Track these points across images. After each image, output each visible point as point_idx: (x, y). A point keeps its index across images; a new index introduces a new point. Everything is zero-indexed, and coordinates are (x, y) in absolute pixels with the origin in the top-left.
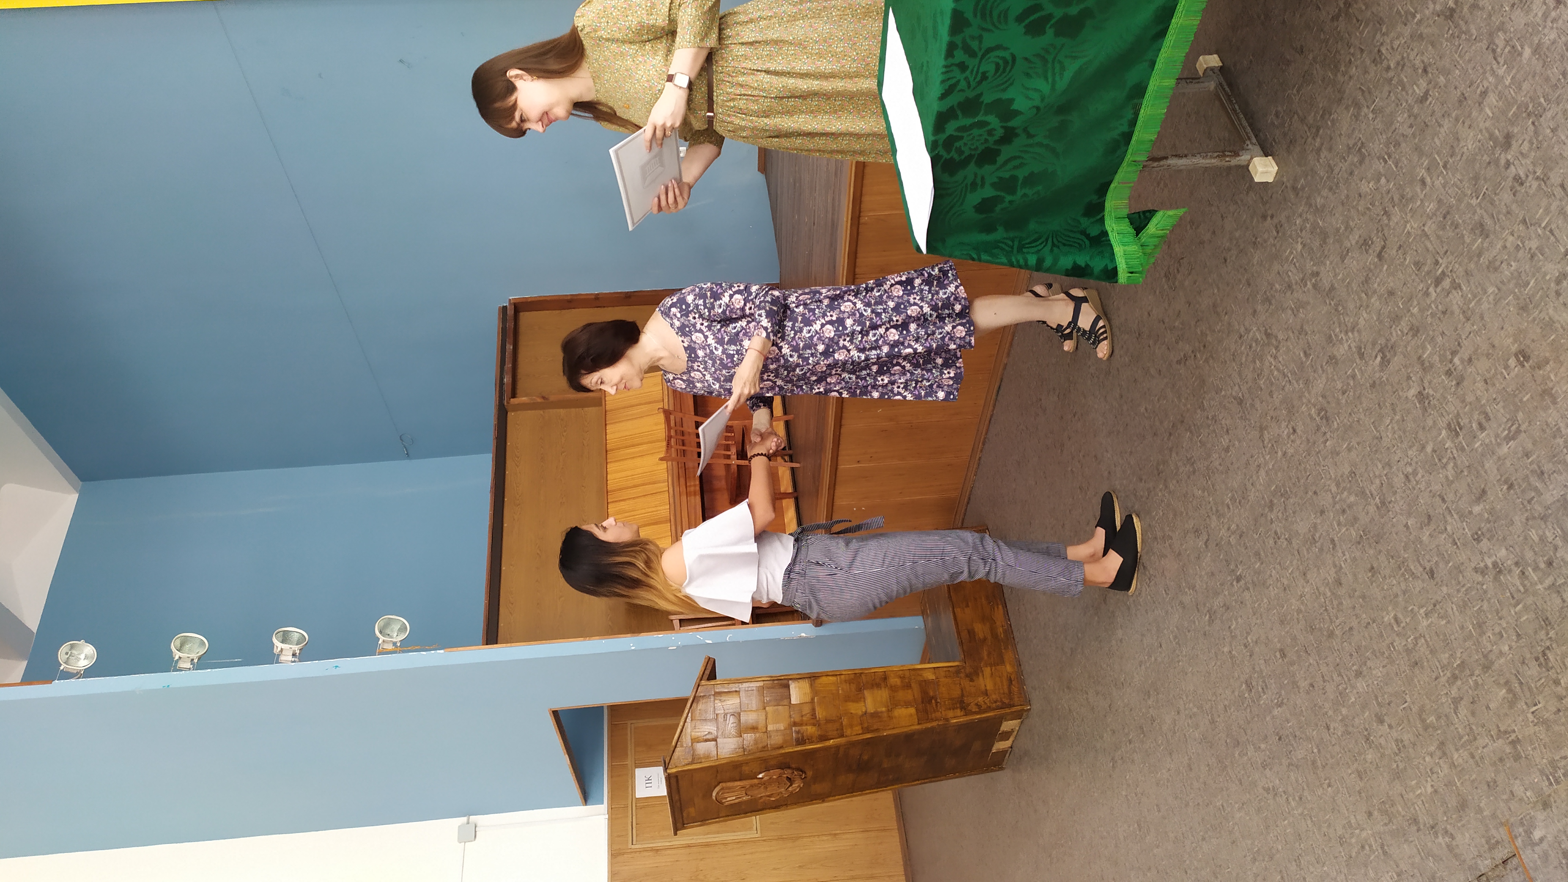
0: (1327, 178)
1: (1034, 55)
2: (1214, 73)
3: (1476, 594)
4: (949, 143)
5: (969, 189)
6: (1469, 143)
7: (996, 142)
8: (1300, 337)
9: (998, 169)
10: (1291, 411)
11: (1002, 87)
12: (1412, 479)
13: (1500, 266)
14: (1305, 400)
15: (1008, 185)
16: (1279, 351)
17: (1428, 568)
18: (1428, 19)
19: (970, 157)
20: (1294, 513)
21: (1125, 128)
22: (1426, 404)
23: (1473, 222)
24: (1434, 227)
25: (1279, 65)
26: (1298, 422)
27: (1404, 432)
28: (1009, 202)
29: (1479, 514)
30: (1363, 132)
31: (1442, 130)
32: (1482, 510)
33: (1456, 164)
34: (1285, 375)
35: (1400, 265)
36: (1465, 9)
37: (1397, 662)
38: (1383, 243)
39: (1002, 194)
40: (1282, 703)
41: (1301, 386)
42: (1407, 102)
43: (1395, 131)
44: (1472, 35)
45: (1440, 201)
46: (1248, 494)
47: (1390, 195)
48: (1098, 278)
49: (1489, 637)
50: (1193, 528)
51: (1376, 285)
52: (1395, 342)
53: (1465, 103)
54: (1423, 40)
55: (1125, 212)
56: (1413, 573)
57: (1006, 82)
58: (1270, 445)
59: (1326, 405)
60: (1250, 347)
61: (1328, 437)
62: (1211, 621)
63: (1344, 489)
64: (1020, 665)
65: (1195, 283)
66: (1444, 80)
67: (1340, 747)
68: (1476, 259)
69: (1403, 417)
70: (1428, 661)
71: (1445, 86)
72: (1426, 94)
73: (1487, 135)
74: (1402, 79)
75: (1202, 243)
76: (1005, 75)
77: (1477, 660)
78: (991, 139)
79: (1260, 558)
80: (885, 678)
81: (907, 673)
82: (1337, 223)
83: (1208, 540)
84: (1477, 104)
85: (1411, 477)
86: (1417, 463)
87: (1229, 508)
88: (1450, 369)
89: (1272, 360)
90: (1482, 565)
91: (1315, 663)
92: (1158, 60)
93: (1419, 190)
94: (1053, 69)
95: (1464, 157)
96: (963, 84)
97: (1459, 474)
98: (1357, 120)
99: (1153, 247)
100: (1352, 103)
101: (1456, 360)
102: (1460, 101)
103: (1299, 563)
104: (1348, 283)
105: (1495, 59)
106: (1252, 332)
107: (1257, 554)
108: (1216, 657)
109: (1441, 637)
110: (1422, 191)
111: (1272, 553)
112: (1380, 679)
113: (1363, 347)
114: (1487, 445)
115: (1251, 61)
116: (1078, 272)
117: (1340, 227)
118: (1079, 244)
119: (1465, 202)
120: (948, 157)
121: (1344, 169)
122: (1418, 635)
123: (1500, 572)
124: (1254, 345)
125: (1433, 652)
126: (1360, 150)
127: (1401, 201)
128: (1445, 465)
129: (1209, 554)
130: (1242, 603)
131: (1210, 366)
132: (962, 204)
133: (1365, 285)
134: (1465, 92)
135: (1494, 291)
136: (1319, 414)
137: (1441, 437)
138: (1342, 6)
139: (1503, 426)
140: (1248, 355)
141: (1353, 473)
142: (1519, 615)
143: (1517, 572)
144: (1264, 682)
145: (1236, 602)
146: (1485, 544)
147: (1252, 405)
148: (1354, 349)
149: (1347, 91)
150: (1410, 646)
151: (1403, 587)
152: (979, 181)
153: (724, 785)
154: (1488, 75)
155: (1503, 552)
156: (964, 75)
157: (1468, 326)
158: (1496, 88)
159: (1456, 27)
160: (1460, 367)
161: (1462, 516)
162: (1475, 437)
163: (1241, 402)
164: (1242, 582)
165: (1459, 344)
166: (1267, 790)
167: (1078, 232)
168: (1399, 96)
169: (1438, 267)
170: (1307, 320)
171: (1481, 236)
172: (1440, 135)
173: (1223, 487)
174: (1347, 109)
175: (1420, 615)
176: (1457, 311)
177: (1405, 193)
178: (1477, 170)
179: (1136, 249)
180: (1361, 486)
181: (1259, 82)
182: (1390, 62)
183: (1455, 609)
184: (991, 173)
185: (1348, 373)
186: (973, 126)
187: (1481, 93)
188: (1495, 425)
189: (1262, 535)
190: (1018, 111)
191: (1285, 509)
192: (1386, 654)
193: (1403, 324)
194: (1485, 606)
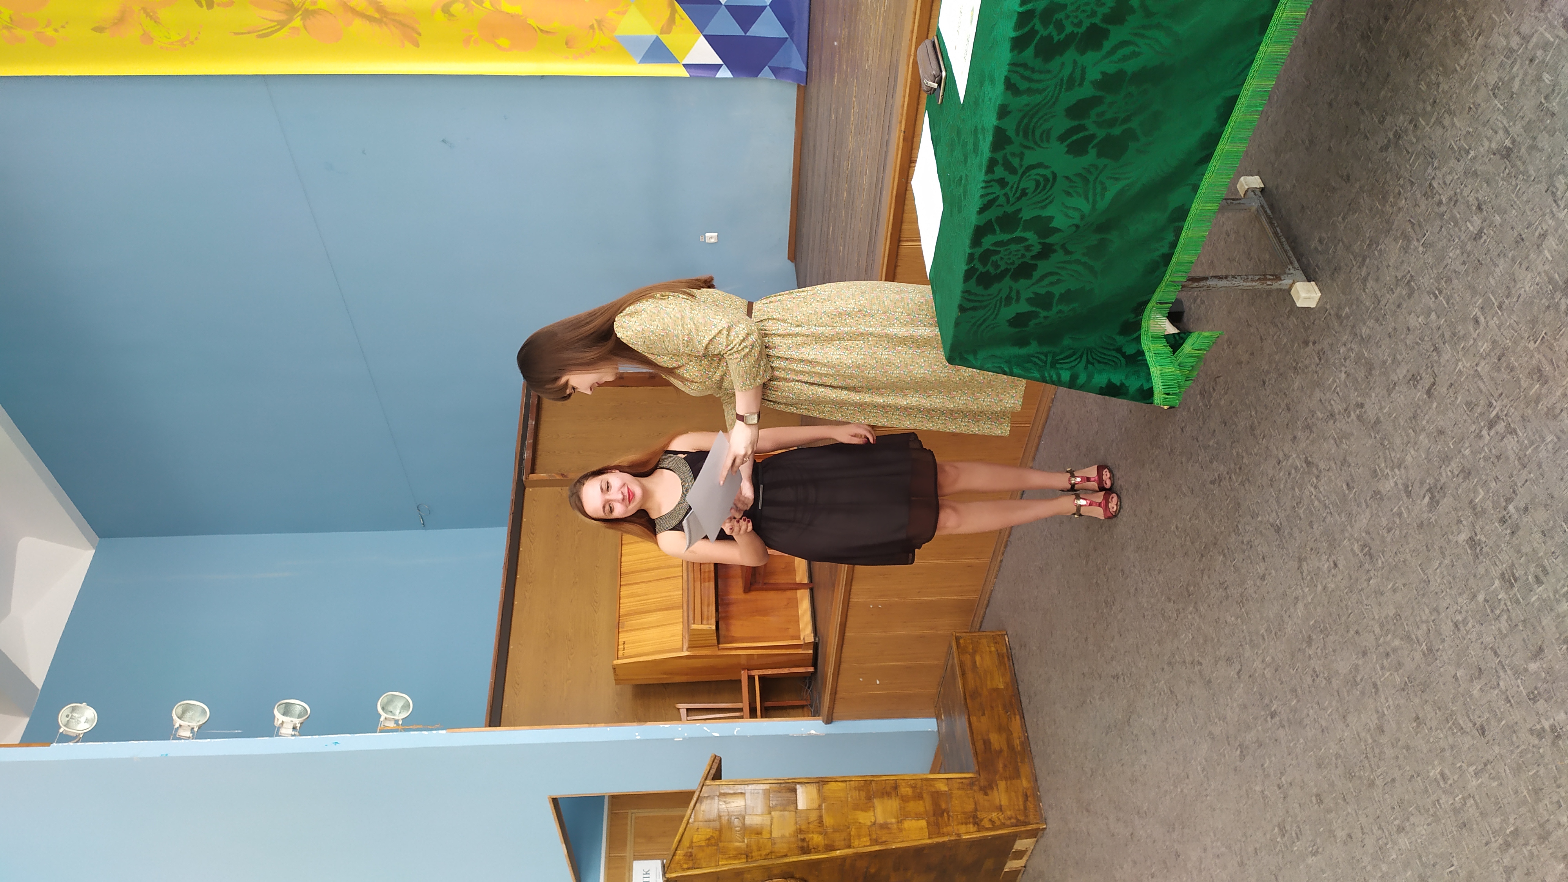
0: (1374, 308)
1: (1076, 175)
2: (1255, 195)
3: (1532, 757)
4: (985, 257)
5: (1003, 302)
6: (1527, 285)
7: (1033, 257)
8: (1343, 468)
9: (1034, 284)
10: (1333, 544)
11: (1040, 205)
12: (1462, 628)
13: (1560, 414)
14: (1347, 535)
15: (1044, 301)
16: (1320, 480)
17: (1478, 725)
18: (1483, 156)
19: (1007, 270)
20: (1334, 651)
21: (1165, 250)
22: (1479, 549)
23: (1531, 367)
24: (1487, 368)
25: (1324, 191)
26: (1339, 556)
27: (1454, 578)
28: (1045, 318)
29: (1535, 673)
30: (1412, 265)
31: (1497, 270)
32: (1539, 668)
33: (1512, 305)
34: (1326, 507)
35: (1450, 404)
36: (1523, 150)
37: (1443, 821)
38: (1432, 380)
39: (1038, 310)
40: (1317, 851)
41: (1343, 519)
42: (1459, 238)
43: (1446, 266)
44: (1529, 176)
45: (1494, 342)
46: (1285, 626)
47: (1440, 332)
48: (1133, 399)
49: (1546, 805)
50: (1224, 656)
51: (1424, 422)
52: (1444, 484)
53: (1522, 244)
54: (1477, 177)
55: (1163, 331)
56: (1462, 728)
57: (1047, 199)
58: (1309, 578)
59: (1370, 542)
60: (1289, 474)
61: (1372, 574)
62: (1243, 756)
63: (1389, 631)
64: (1036, 780)
65: (1231, 403)
66: (1500, 220)
68: (1533, 404)
69: (1452, 561)
70: (1478, 824)
71: (1500, 225)
72: (1481, 231)
73: (1545, 278)
74: (1456, 216)
75: (1240, 363)
76: (1044, 193)
77: (1532, 829)
78: (1029, 255)
79: (1296, 695)
80: (896, 786)
81: (919, 783)
82: (1383, 354)
83: (1240, 670)
84: (1535, 247)
85: (1461, 626)
86: (1467, 612)
87: (1264, 639)
88: (1504, 517)
89: (1312, 489)
90: (1538, 727)
91: (1353, 812)
92: (1202, 185)
93: (1472, 329)
94: (1095, 189)
95: (1521, 299)
96: (1002, 200)
97: (1513, 627)
98: (1406, 252)
99: (1190, 368)
100: (1402, 233)
101: (1511, 508)
102: (1517, 242)
103: (1339, 705)
104: (1395, 417)
105: (1555, 201)
106: (1291, 458)
107: (1294, 690)
108: (1248, 795)
109: (1493, 799)
110: (1475, 330)
111: (1310, 692)
113: (1410, 485)
114: (1544, 600)
115: (1294, 186)
116: (1112, 391)
117: (1387, 360)
118: (1114, 361)
119: (1522, 345)
120: (984, 270)
121: (1391, 301)
122: (1467, 794)
123: (1558, 737)
124: (1293, 471)
125: (1484, 815)
126: (1409, 282)
127: (1453, 339)
128: (1499, 616)
129: (1242, 685)
130: (1276, 740)
131: (1245, 489)
132: (995, 318)
133: (1413, 421)
134: (1522, 233)
135: (1552, 440)
136: (1362, 550)
137: (1494, 586)
138: (1391, 136)
139: (1562, 582)
140: (1286, 481)
141: (1398, 616)
144: (1298, 827)
145: (1270, 739)
146: (1541, 705)
147: (1291, 534)
148: (1400, 486)
149: (1396, 223)
150: (1458, 805)
151: (1451, 740)
152: (1013, 295)
154: (1547, 218)
155: (1562, 716)
156: (1003, 192)
157: (1524, 474)
158: (1556, 232)
159: (1513, 167)
160: (1516, 516)
161: (1516, 673)
162: (1531, 591)
163: (1278, 530)
164: (1277, 719)
165: (1514, 492)
167: (1114, 350)
168: (1451, 232)
169: (1492, 409)
170: (1351, 452)
171: (1538, 381)
172: (1495, 275)
173: (1258, 616)
174: (1396, 240)
175: (1469, 773)
176: (1512, 457)
177: (1457, 331)
178: (1535, 313)
179: (1172, 369)
180: (1407, 630)
181: (1303, 207)
182: (1442, 197)
183: (1508, 771)
184: (1026, 288)
185: (1394, 510)
186: (1009, 242)
187: (1540, 235)
188: (1554, 580)
189: (1299, 670)
190: (1056, 228)
191: (1325, 647)
192: (1432, 811)
193: (1453, 465)
194: (1542, 771)
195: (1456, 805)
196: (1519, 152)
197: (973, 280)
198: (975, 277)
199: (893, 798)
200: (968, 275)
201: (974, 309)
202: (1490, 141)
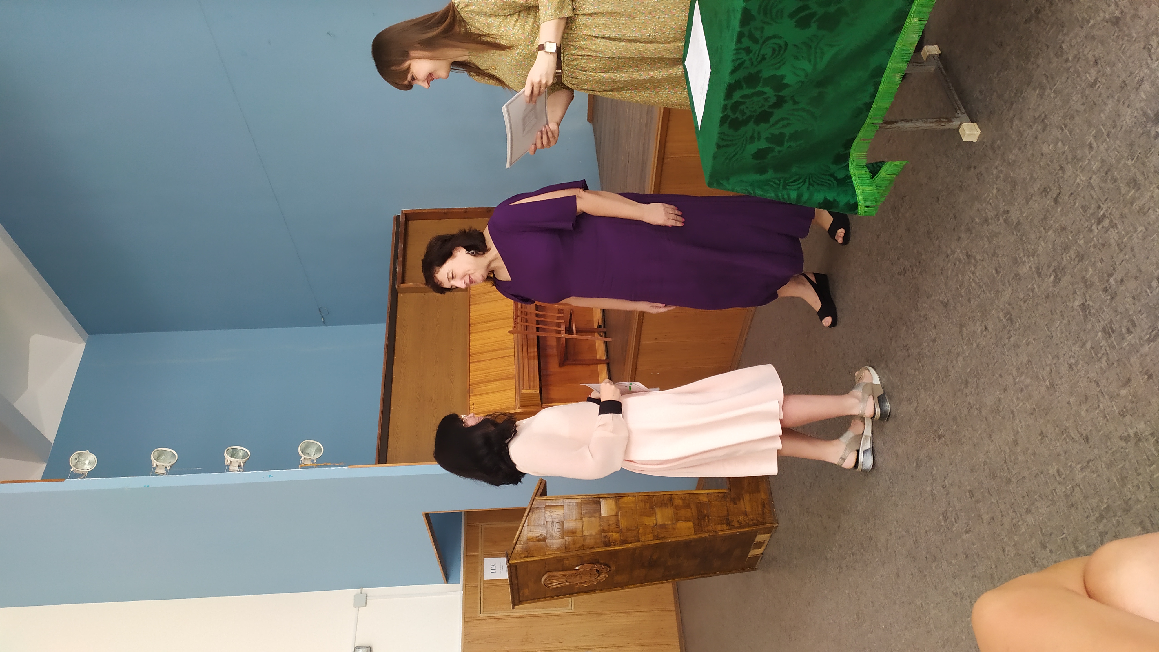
0: (1018, 140)
1: (801, 43)
2: (935, 59)
3: (1121, 455)
4: (735, 107)
5: (748, 141)
6: (1128, 119)
7: (770, 107)
8: (993, 258)
10: (984, 313)
11: (777, 66)
13: (1148, 211)
14: (995, 306)
15: (778, 140)
16: (976, 268)
17: (1084, 435)
18: (1099, 24)
19: (751, 117)
20: (984, 389)
21: (867, 100)
22: (1087, 312)
23: (1128, 178)
24: (1098, 180)
25: (984, 55)
26: (989, 322)
27: (1070, 333)
28: (779, 152)
29: (1125, 396)
30: (1046, 107)
31: (1107, 108)
32: (1127, 393)
33: (1116, 134)
34: (980, 287)
35: (1071, 208)
36: (1128, 18)
37: (1058, 504)
38: (1058, 191)
39: (773, 146)
41: (993, 295)
42: (1080, 86)
43: (1070, 107)
44: (1132, 38)
45: (1103, 161)
46: (949, 374)
47: (1065, 156)
48: (843, 210)
49: (1129, 488)
50: (906, 398)
51: (1052, 222)
52: (1065, 266)
53: (1125, 88)
54: (1094, 40)
55: (864, 162)
56: (1073, 438)
57: (780, 62)
58: (967, 338)
59: (1011, 310)
60: (955, 265)
61: (1012, 334)
62: (918, 467)
63: (1022, 373)
64: (771, 493)
65: (914, 215)
66: (1110, 71)
67: (1012, 565)
68: (1129, 205)
69: (1069, 321)
70: (1082, 504)
71: (1111, 75)
72: (1096, 80)
73: (1141, 113)
74: (1079, 70)
75: (920, 185)
76: (779, 56)
77: (1119, 505)
78: (767, 104)
79: (957, 422)
80: (671, 499)
81: (688, 496)
82: (1024, 174)
83: (917, 407)
84: (1134, 90)
85: (1074, 367)
86: (1078, 356)
87: (934, 384)
88: (1106, 287)
89: (971, 275)
90: (1126, 434)
91: (995, 501)
92: (894, 49)
93: (1087, 152)
94: (816, 53)
95: (1123, 129)
96: (748, 63)
97: (1110, 365)
98: (1041, 98)
99: (884, 188)
100: (1039, 84)
101: (1112, 281)
102: (1122, 87)
103: (986, 427)
104: (1031, 219)
105: (1150, 55)
106: (956, 253)
107: (954, 419)
108: (921, 494)
109: (1093, 486)
110: (1090, 152)
111: (966, 419)
112: (1044, 516)
113: (1041, 267)
114: (1132, 345)
115: (962, 51)
116: (828, 205)
117: (1027, 178)
118: (829, 184)
119: (1123, 162)
120: (734, 117)
121: (1030, 134)
122: (1075, 484)
123: (1140, 440)
124: (958, 263)
125: (1086, 497)
126: (1043, 121)
127: (1073, 160)
128: (1100, 358)
129: (918, 418)
130: (941, 455)
131: (923, 277)
132: (743, 153)
133: (1044, 222)
134: (1125, 80)
135: (1142, 230)
136: (1006, 316)
137: (1098, 338)
138: (1033, 11)
139: (1145, 331)
140: (953, 270)
141: (1029, 362)
142: (1152, 473)
143: (1153, 441)
144: (957, 514)
145: (938, 454)
146: (1128, 419)
147: (955, 308)
148: (1034, 269)
149: (1035, 76)
150: (1069, 492)
151: (1065, 448)
152: (756, 135)
153: (550, 573)
154: (1144, 68)
155: (1142, 426)
156: (748, 57)
157: (1121, 256)
158: (1150, 78)
159: (1120, 31)
160: (1114, 286)
161: (1112, 397)
162: (1123, 339)
163: (946, 305)
164: (943, 439)
165: (1114, 269)
166: (956, 594)
167: (828, 175)
168: (1075, 82)
169: (1100, 210)
170: (999, 247)
171: (1133, 188)
172: (1105, 112)
173: (930, 368)
174: (1035, 89)
175: (1077, 469)
176: (1113, 243)
177: (1076, 154)
178: (1133, 139)
179: (871, 188)
180: (1036, 371)
181: (968, 66)
182: (1069, 55)
183: (1104, 466)
184: (765, 130)
185: (1029, 287)
186: (754, 94)
187: (1138, 81)
188: (1140, 331)
189: (959, 405)
190: (787, 84)
191: (977, 387)
192: (1050, 497)
193: (1072, 252)
194: (1127, 465)
195: (1067, 492)
196: (1125, 20)
197: (726, 125)
198: (728, 121)
199: (669, 507)
200: (723, 120)
201: (727, 146)
202: (1104, 12)
